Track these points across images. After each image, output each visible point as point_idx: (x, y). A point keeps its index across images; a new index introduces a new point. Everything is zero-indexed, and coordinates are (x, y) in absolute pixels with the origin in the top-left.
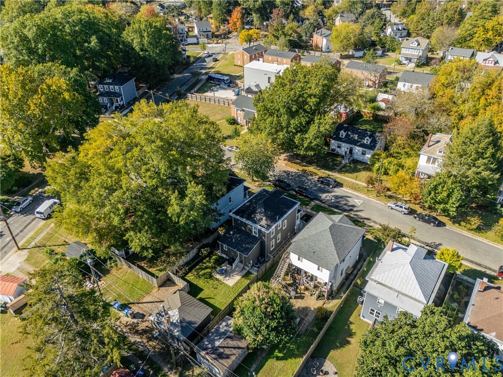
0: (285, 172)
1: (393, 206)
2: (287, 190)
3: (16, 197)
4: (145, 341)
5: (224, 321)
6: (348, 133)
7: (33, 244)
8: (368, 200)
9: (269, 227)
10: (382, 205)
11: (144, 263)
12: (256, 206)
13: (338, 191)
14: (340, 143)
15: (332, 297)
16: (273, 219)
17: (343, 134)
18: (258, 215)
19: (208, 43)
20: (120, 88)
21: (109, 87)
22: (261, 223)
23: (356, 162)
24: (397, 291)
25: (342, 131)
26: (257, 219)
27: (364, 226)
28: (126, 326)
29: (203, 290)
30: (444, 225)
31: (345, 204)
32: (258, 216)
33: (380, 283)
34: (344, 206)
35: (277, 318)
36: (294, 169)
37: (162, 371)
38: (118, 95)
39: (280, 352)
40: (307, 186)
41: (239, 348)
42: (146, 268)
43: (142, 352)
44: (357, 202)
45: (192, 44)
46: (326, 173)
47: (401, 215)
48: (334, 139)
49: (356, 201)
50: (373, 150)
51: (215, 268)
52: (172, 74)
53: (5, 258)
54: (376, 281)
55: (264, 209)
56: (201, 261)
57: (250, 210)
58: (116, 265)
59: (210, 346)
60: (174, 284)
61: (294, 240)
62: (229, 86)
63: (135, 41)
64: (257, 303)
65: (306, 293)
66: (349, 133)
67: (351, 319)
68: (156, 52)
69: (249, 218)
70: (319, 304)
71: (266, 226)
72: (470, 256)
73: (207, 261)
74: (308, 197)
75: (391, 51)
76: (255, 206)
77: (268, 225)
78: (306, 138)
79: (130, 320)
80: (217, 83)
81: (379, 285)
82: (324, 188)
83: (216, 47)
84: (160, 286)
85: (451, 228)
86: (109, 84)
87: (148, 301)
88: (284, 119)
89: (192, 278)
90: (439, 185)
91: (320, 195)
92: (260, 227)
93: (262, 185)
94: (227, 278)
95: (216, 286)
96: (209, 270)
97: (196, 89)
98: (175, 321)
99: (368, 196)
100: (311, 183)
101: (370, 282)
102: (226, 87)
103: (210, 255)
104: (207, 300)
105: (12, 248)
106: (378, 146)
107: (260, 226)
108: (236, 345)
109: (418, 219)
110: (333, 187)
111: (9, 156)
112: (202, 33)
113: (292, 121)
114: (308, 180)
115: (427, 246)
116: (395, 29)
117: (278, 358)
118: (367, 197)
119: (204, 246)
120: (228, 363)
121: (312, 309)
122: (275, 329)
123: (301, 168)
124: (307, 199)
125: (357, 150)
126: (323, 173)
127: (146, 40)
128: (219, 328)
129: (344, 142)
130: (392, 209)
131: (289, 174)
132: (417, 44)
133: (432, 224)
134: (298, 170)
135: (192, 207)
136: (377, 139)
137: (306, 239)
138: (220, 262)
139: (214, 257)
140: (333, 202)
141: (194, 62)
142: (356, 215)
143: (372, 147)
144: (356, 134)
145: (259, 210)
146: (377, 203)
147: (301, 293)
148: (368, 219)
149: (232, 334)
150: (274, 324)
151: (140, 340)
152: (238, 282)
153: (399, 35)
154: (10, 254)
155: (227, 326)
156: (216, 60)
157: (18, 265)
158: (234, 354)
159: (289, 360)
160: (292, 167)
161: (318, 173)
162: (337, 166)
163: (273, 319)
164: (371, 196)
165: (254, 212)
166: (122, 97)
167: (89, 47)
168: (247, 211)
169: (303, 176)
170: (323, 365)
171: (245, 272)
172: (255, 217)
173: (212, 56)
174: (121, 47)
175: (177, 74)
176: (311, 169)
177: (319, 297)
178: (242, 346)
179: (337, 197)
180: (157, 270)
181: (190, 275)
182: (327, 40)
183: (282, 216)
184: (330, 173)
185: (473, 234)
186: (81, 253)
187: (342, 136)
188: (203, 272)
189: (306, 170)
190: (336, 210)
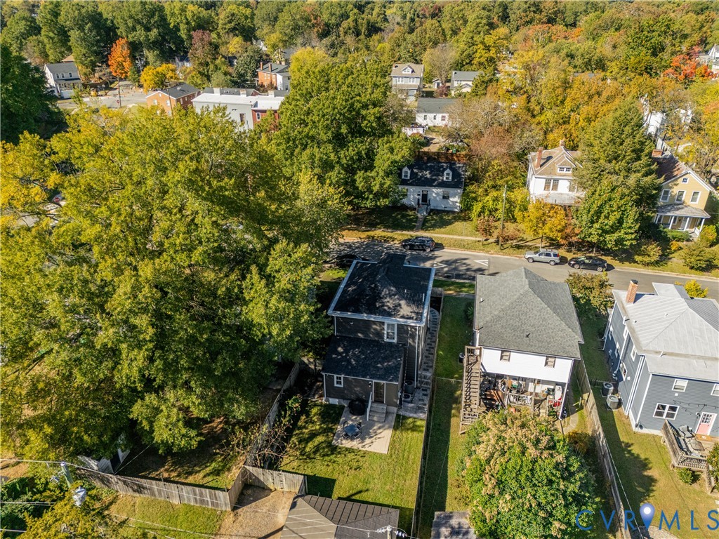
1: (536, 256)
6: (412, 170)
8: (492, 257)
9: (419, 316)
10: (516, 260)
11: (167, 470)
12: (376, 286)
13: (444, 255)
14: (405, 188)
15: (566, 411)
16: (416, 301)
17: (407, 172)
18: (388, 299)
22: (401, 313)
23: (438, 212)
25: (406, 169)
26: (389, 308)
29: (334, 481)
30: (612, 266)
31: (468, 270)
32: (390, 303)
33: (666, 354)
34: (468, 273)
36: (353, 237)
42: (177, 479)
44: (481, 263)
46: (407, 235)
47: (552, 268)
49: (478, 261)
50: (460, 188)
51: (331, 430)
54: (657, 352)
55: (394, 286)
56: (294, 425)
57: (367, 295)
60: (267, 489)
66: (415, 171)
67: (623, 438)
69: (372, 309)
71: (413, 315)
73: (306, 422)
76: (373, 286)
77: (417, 313)
81: (666, 357)
82: (419, 254)
84: (234, 509)
85: (622, 269)
92: (400, 320)
94: (368, 441)
95: (355, 464)
96: (320, 439)
99: (487, 252)
101: (649, 357)
104: (357, 497)
107: (403, 317)
109: (576, 266)
110: (431, 251)
114: (386, 248)
118: (488, 255)
123: (364, 235)
125: (435, 193)
126: (402, 235)
129: (411, 184)
130: (534, 261)
131: (351, 246)
133: (600, 269)
134: (360, 238)
136: (461, 171)
138: (330, 415)
139: (314, 411)
140: (448, 271)
143: (456, 184)
144: (426, 171)
145: (386, 291)
146: (507, 259)
152: (393, 441)
161: (396, 237)
162: (416, 222)
164: (492, 252)
165: (376, 296)
169: (375, 245)
171: (392, 418)
172: (383, 306)
176: (379, 232)
179: (447, 263)
180: (208, 475)
181: (286, 459)
182: (284, 77)
183: (424, 293)
184: (411, 233)
185: (653, 269)
187: (406, 176)
188: (311, 445)
189: (373, 237)
190: (461, 281)
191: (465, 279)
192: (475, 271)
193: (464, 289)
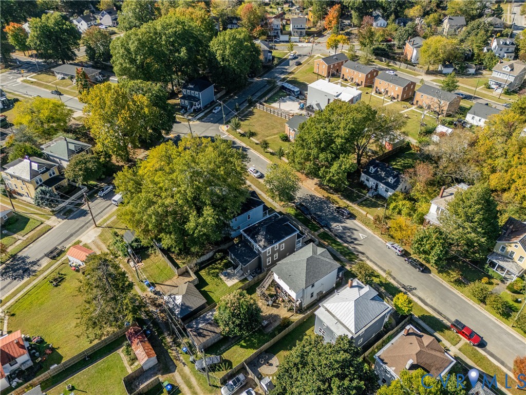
0: (311, 196)
1: (390, 246)
2: (305, 214)
3: (103, 184)
4: (159, 312)
5: (211, 311)
6: (377, 169)
7: (105, 225)
8: (372, 236)
9: (265, 247)
10: (382, 243)
12: (261, 229)
13: (349, 223)
14: (369, 177)
15: (300, 312)
16: (270, 242)
17: (372, 169)
18: (260, 236)
19: (300, 42)
20: (199, 94)
21: (191, 92)
22: (260, 244)
23: (379, 197)
24: (337, 320)
25: (372, 167)
26: (258, 240)
27: (356, 259)
28: (149, 299)
29: (208, 285)
30: (429, 272)
31: (349, 236)
33: (328, 311)
34: (348, 238)
35: (240, 318)
36: (320, 194)
37: (163, 334)
38: (197, 99)
39: (244, 342)
40: (324, 213)
41: (214, 332)
42: (174, 259)
43: (155, 319)
44: (360, 236)
45: (283, 42)
46: (346, 204)
47: (395, 256)
48: (364, 172)
49: (360, 234)
50: (394, 190)
51: (223, 270)
52: (252, 77)
53: (86, 231)
54: (326, 308)
55: (266, 232)
56: (214, 262)
57: (255, 231)
58: (155, 253)
59: (195, 326)
60: (189, 276)
61: (279, 263)
62: (298, 98)
63: (218, 52)
64: (229, 305)
65: (282, 304)
67: (307, 332)
68: (235, 63)
69: (253, 237)
70: (288, 315)
71: (263, 246)
72: (436, 304)
73: (218, 263)
74: (320, 224)
75: (488, 69)
78: (330, 172)
79: (153, 295)
80: (288, 93)
81: (327, 312)
82: (338, 217)
83: (305, 47)
84: (179, 275)
85: (434, 276)
86: (191, 89)
87: (168, 284)
88: (314, 151)
89: (204, 274)
90: (425, 237)
91: (332, 224)
92: (258, 246)
93: (286, 206)
94: (229, 280)
95: (218, 284)
96: (217, 271)
97: (266, 98)
98: (178, 304)
99: (374, 232)
100: (329, 211)
101: (321, 308)
102: (294, 98)
103: (221, 259)
104: (208, 293)
105: (92, 224)
106: (400, 187)
108: (213, 330)
109: (407, 262)
110: (346, 218)
111: (102, 152)
112: (297, 30)
113: (321, 155)
114: (328, 207)
115: (402, 287)
116: (501, 43)
117: (242, 346)
118: (372, 233)
119: (218, 251)
120: (202, 340)
121: (281, 318)
122: (238, 325)
123: (326, 195)
124: (318, 226)
125: (382, 186)
126: (343, 203)
127: (227, 52)
128: (206, 315)
129: (371, 177)
130: (389, 248)
131: (314, 198)
132: (510, 69)
133: (418, 270)
134: (323, 196)
135: (205, 224)
136: (401, 180)
137: (287, 264)
138: (228, 265)
139: (225, 261)
140: (340, 232)
141: (277, 65)
142: (354, 248)
143: (394, 187)
144: (384, 172)
145: (262, 233)
146: (379, 240)
147: (278, 304)
148: (363, 253)
149: (212, 322)
150: (238, 322)
151: (155, 311)
152: (235, 284)
153: (505, 49)
154: (90, 228)
155: (211, 315)
156: (299, 64)
157: (93, 239)
158: (209, 336)
159: (249, 349)
160: (319, 192)
161: (340, 203)
162: (360, 198)
163: (238, 318)
164: (376, 233)
165: (258, 233)
166: (200, 102)
167: (179, 57)
168: (253, 231)
169: (325, 203)
170: (271, 359)
171: (243, 277)
172: (257, 238)
173: (297, 58)
174: (207, 55)
175: (257, 78)
176: (335, 197)
177: (290, 310)
178: (217, 332)
179: (345, 228)
180: (181, 262)
181: (203, 271)
183: (279, 240)
184: (350, 204)
185: (451, 285)
186: (132, 240)
187: (371, 171)
188: (213, 271)
189: (330, 198)
190: (339, 240)
191: (342, 240)
192: (352, 238)
193: (334, 245)
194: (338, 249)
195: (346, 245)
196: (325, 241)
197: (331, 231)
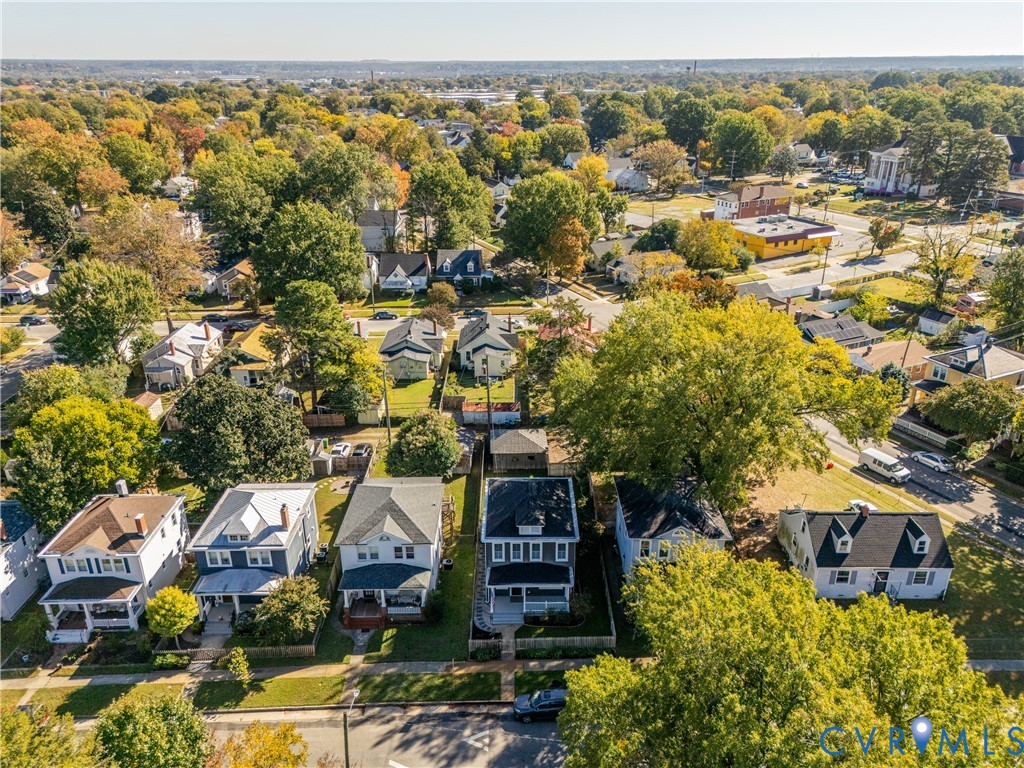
190: (443, 709)
191: (437, 715)
192: (417, 738)
193: (438, 682)
194: (419, 680)
195: (416, 712)
196: (469, 675)
197: (488, 716)
